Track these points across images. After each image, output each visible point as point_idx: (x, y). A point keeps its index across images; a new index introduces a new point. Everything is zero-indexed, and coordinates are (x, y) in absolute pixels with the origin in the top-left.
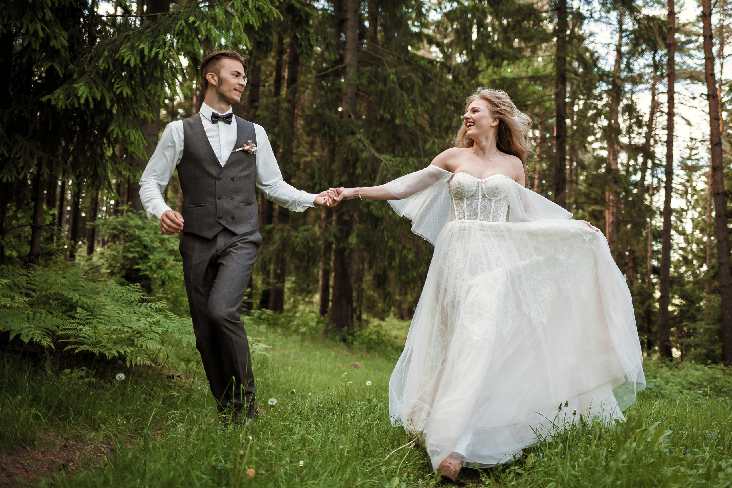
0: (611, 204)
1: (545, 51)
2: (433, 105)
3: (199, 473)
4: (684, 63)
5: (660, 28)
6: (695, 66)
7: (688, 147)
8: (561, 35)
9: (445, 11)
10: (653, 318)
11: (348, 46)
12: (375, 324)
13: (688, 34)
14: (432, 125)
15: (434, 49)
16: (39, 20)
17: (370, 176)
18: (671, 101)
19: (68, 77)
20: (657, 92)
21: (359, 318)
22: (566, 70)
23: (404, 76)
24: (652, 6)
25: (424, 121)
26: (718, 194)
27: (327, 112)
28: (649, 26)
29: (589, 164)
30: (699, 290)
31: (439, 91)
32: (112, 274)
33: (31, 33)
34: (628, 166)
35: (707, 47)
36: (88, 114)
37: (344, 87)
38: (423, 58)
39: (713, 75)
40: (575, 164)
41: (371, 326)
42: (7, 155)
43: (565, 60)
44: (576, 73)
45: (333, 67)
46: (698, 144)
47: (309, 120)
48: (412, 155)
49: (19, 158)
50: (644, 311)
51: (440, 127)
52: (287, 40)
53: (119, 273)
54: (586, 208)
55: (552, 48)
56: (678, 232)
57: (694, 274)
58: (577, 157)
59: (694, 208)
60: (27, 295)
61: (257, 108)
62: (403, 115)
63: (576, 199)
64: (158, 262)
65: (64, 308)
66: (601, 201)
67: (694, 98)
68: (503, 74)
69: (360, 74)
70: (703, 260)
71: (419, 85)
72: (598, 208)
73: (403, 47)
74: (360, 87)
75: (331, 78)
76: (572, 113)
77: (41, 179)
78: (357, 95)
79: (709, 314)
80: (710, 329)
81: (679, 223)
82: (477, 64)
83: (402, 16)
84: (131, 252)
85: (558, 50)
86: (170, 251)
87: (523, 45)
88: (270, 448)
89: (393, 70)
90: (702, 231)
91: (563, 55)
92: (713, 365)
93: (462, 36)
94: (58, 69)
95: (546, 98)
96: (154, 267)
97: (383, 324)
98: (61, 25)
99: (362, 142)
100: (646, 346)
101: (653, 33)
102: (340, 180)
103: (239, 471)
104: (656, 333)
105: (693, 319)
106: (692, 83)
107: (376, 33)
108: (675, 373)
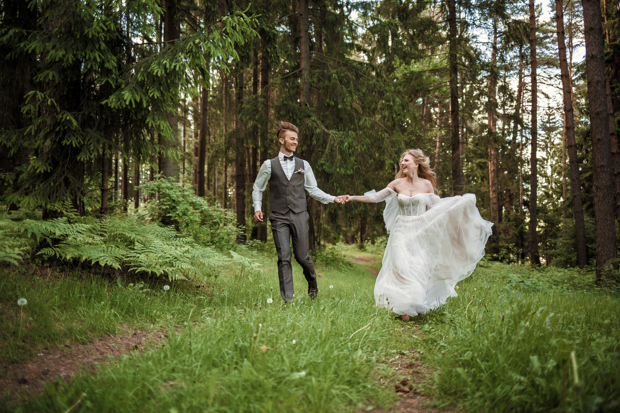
0: (493, 157)
1: (441, 51)
2: (364, 94)
3: (227, 350)
4: (543, 53)
5: (525, 28)
6: (551, 55)
7: (547, 114)
8: (453, 39)
9: (368, 27)
10: (525, 237)
11: (303, 56)
12: (330, 247)
13: (545, 32)
14: (363, 108)
15: (362, 54)
16: (97, 50)
17: (323, 146)
18: (534, 81)
19: (118, 87)
20: (523, 76)
21: (319, 244)
22: (457, 63)
23: (342, 75)
24: (517, 13)
25: (357, 105)
26: (571, 146)
27: (290, 103)
28: (517, 28)
29: (475, 130)
30: (558, 216)
31: (368, 83)
32: (153, 220)
33: (92, 59)
34: (504, 129)
35: (560, 40)
36: (133, 111)
37: (302, 85)
38: (354, 61)
39: (565, 60)
40: (465, 130)
41: (327, 249)
42: (82, 143)
43: (456, 56)
44: (464, 65)
45: (293, 71)
46: (555, 111)
47: (278, 109)
48: (351, 130)
49: (90, 144)
50: (518, 232)
51: (369, 108)
52: (260, 54)
53: (157, 219)
54: (474, 161)
55: (446, 48)
56: (541, 175)
57: (553, 204)
58: (466, 125)
59: (552, 157)
60: (101, 235)
61: (242, 103)
62: (343, 102)
63: (467, 155)
64: (183, 211)
65: (126, 243)
66: (485, 155)
67: (551, 78)
68: (411, 70)
69: (312, 75)
70: (560, 194)
71: (353, 80)
72: (483, 160)
73: (341, 54)
74: (312, 84)
75: (292, 79)
76: (463, 94)
77: (106, 157)
78: (310, 89)
79: (566, 232)
80: (568, 243)
81: (542, 169)
82: (393, 62)
83: (339, 33)
84: (164, 205)
85: (450, 49)
86: (190, 203)
87: (425, 47)
88: (272, 331)
89: (335, 71)
90: (559, 173)
91: (454, 53)
92: (571, 268)
93: (382, 44)
94: (112, 83)
95: (443, 84)
96: (181, 214)
97: (336, 247)
98: (112, 52)
99: (316, 122)
100: (520, 256)
101: (520, 32)
102: (302, 149)
103: (254, 348)
104: (528, 247)
105: (555, 236)
106: (549, 67)
107: (321, 46)
108: (543, 275)
